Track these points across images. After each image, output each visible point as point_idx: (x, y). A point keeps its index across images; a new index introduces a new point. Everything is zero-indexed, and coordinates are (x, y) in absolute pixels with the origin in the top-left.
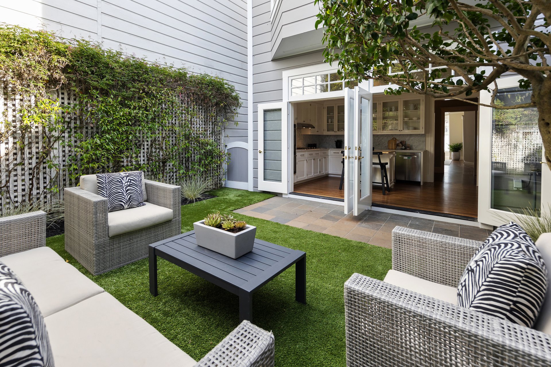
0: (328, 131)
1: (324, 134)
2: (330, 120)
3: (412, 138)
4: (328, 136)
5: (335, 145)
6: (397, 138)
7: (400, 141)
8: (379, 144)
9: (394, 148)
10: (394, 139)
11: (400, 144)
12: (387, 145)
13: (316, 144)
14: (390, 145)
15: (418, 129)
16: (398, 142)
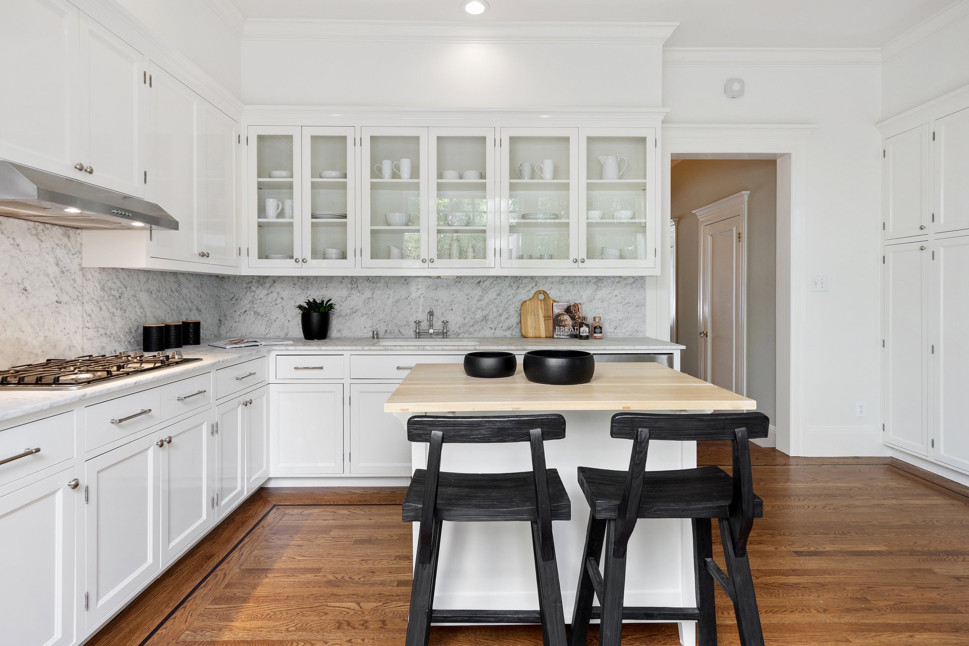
0: (263, 254)
1: (245, 271)
2: (271, 205)
3: (602, 293)
4: (261, 280)
5: (297, 329)
6: (553, 294)
7: (565, 305)
8: (485, 318)
9: (543, 334)
10: (542, 297)
11: (567, 317)
12: (514, 320)
13: (197, 325)
14: (530, 321)
15: (634, 256)
16: (557, 311)
